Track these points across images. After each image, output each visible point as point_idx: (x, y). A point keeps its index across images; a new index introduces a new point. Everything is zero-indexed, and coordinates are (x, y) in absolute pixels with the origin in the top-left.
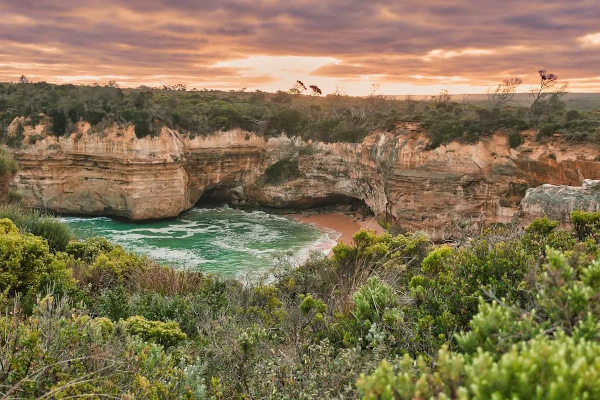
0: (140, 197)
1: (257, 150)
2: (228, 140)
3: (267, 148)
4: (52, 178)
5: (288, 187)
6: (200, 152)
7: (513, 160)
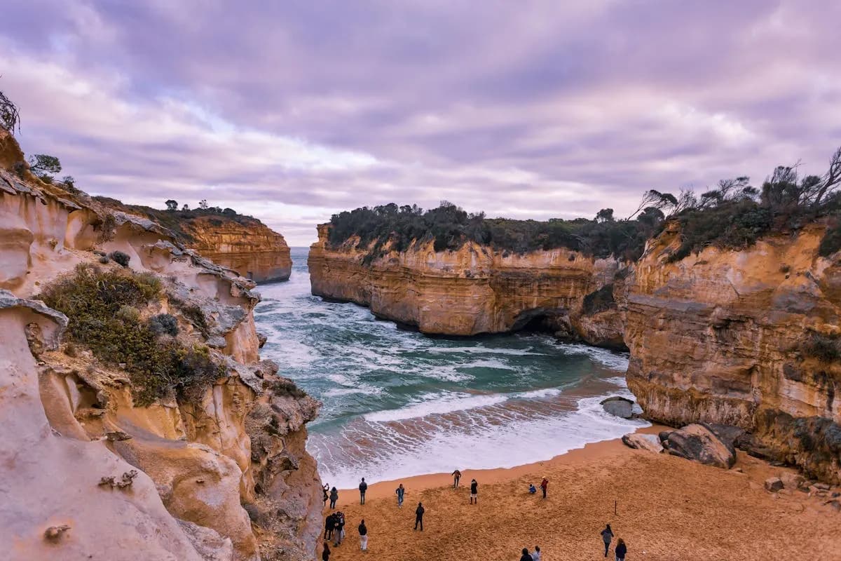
0: (429, 310)
1: (581, 273)
2: (547, 260)
3: (593, 271)
4: (387, 287)
5: (598, 319)
6: (511, 271)
7: (815, 281)
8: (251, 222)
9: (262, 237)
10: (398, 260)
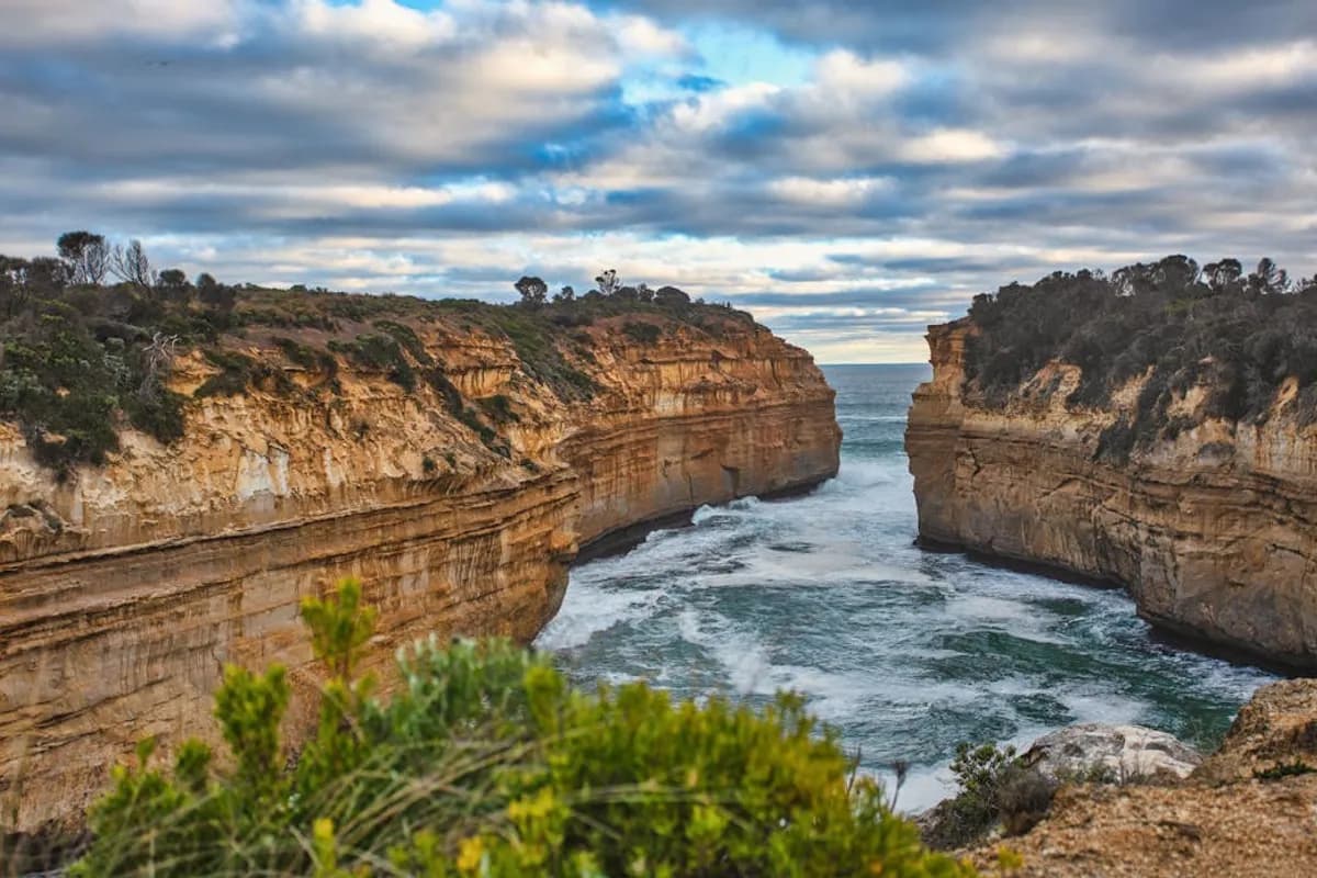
4: (1199, 536)
8: (729, 323)
9: (759, 364)
10: (1231, 449)
